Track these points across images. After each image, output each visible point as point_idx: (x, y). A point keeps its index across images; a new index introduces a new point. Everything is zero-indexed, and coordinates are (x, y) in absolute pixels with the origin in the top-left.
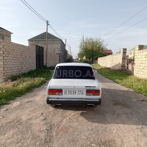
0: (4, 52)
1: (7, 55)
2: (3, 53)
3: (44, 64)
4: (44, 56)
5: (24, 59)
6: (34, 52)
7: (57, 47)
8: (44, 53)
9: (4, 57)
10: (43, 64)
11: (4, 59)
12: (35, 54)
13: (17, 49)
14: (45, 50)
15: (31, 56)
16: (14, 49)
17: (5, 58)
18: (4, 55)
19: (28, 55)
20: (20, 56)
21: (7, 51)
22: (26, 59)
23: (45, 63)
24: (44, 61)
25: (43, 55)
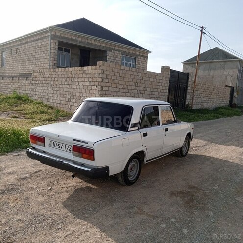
0: (104, 79)
1: (108, 85)
2: (102, 81)
3: (187, 103)
4: (189, 88)
5: (142, 92)
6: (164, 82)
7: (231, 74)
8: (189, 83)
9: (102, 87)
10: (185, 102)
11: (102, 90)
12: (167, 85)
13: (128, 76)
14: (192, 78)
15: (158, 87)
16: (123, 75)
17: (105, 88)
18: (103, 84)
19: (151, 86)
20: (134, 87)
21: (109, 78)
22: (146, 92)
23: (188, 101)
24: (187, 98)
25: (187, 88)
